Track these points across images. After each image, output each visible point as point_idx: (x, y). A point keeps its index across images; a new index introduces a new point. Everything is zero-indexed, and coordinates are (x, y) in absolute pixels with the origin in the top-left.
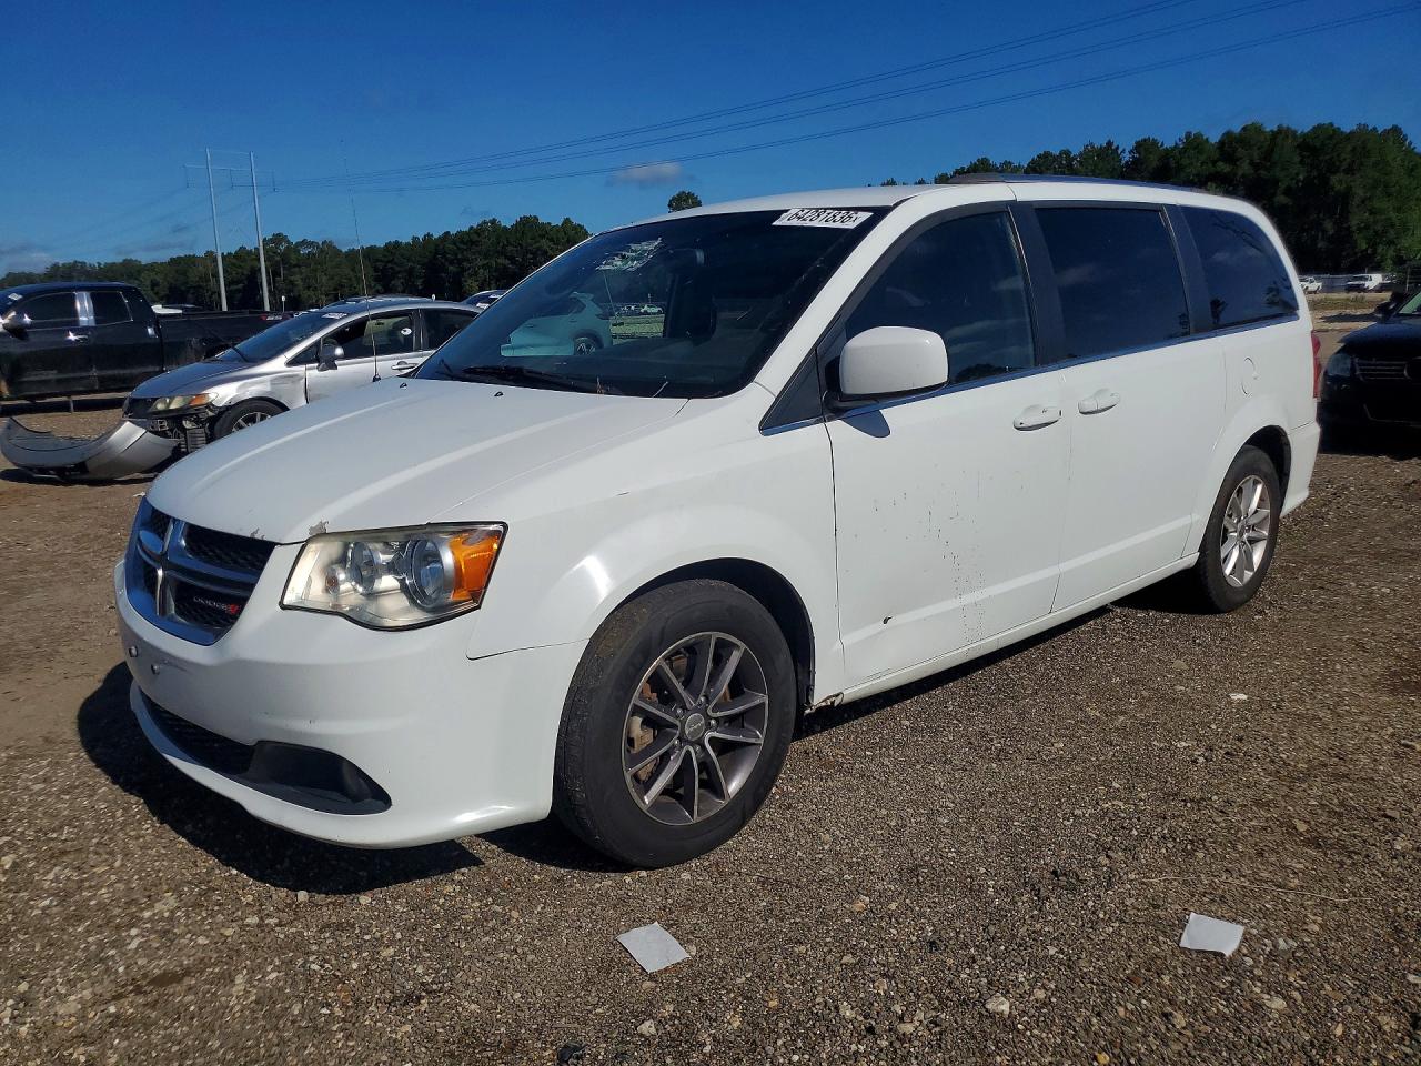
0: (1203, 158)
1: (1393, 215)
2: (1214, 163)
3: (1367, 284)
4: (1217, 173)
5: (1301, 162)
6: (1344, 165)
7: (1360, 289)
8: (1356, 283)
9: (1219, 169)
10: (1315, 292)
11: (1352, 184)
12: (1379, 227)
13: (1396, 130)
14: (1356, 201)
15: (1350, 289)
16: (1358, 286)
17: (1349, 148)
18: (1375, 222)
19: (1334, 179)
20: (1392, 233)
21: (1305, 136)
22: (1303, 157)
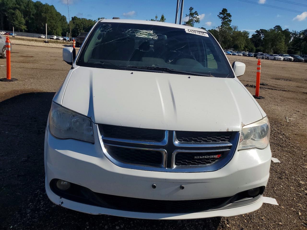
0: (13, 3)
1: (54, 24)
2: (16, 5)
3: (54, 38)
4: (16, 7)
5: (35, 9)
6: (44, 11)
7: (53, 39)
8: (52, 37)
9: (17, 6)
10: (44, 38)
11: (46, 16)
12: (52, 26)
13: (53, 6)
14: (47, 20)
15: (51, 38)
16: (52, 38)
17: (45, 8)
18: (52, 25)
19: (43, 14)
20: (55, 28)
21: (35, 3)
22: (35, 8)
